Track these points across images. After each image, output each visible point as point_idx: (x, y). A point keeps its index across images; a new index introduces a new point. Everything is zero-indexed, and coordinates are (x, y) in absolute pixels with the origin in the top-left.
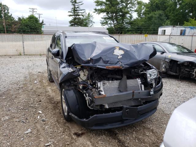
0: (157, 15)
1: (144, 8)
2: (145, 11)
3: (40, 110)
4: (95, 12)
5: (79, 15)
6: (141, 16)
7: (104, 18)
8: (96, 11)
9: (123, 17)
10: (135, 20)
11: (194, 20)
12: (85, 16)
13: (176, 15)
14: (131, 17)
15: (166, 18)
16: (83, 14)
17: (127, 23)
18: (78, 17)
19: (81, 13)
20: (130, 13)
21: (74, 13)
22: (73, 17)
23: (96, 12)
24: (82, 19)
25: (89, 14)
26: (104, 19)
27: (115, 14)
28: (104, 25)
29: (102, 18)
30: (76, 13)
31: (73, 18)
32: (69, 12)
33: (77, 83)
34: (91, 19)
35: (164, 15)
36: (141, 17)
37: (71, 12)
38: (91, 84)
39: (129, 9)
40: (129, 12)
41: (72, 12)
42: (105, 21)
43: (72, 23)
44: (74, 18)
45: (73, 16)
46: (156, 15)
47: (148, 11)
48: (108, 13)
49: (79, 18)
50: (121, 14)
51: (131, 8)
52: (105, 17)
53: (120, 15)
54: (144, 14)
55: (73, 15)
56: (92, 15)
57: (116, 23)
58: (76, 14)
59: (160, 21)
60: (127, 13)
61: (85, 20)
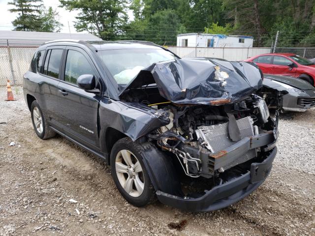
0: (166, 17)
1: (142, 4)
2: (145, 8)
3: (68, 196)
4: (62, 7)
5: (31, 11)
6: (139, 16)
7: (80, 18)
8: (64, 5)
9: (112, 17)
10: (132, 23)
11: (216, 25)
12: (43, 13)
13: (192, 17)
14: (126, 18)
15: (180, 21)
16: (38, 9)
17: (120, 27)
18: (28, 13)
19: (35, 6)
20: (124, 10)
21: (21, 6)
22: (19, 14)
23: (65, 7)
24: (38, 18)
25: (51, 9)
26: (80, 20)
27: (98, 12)
28: (81, 30)
29: (77, 18)
30: (26, 6)
31: (19, 16)
32: (9, 3)
33: (159, 137)
34: (56, 18)
35: (177, 17)
36: (139, 19)
37: (14, 4)
38: (182, 134)
39: (121, 4)
40: (122, 9)
41: (17, 3)
42: (82, 23)
43: (18, 25)
44: (21, 15)
45: (18, 12)
46: (164, 15)
47: (149, 9)
48: (86, 10)
49: (33, 15)
50: (108, 11)
51: (124, 3)
52: (81, 16)
53: (107, 14)
54: (144, 13)
55: (19, 10)
56: (57, 12)
57: (101, 28)
58: (24, 8)
59: (171, 25)
60: (119, 10)
61: (45, 19)
